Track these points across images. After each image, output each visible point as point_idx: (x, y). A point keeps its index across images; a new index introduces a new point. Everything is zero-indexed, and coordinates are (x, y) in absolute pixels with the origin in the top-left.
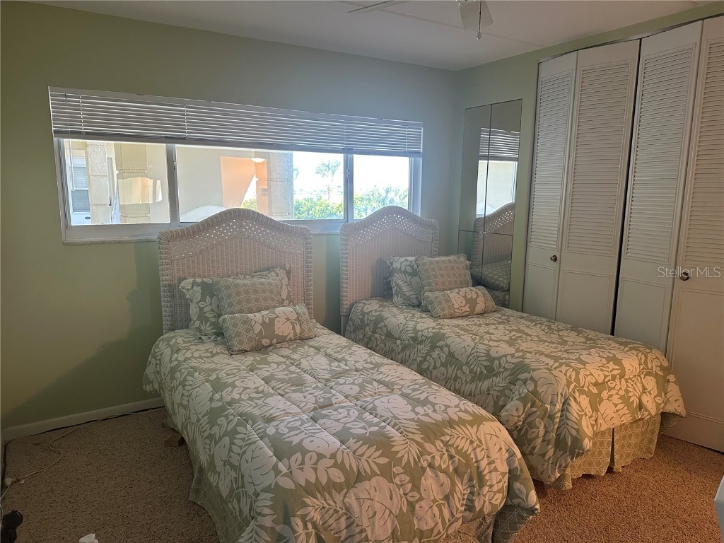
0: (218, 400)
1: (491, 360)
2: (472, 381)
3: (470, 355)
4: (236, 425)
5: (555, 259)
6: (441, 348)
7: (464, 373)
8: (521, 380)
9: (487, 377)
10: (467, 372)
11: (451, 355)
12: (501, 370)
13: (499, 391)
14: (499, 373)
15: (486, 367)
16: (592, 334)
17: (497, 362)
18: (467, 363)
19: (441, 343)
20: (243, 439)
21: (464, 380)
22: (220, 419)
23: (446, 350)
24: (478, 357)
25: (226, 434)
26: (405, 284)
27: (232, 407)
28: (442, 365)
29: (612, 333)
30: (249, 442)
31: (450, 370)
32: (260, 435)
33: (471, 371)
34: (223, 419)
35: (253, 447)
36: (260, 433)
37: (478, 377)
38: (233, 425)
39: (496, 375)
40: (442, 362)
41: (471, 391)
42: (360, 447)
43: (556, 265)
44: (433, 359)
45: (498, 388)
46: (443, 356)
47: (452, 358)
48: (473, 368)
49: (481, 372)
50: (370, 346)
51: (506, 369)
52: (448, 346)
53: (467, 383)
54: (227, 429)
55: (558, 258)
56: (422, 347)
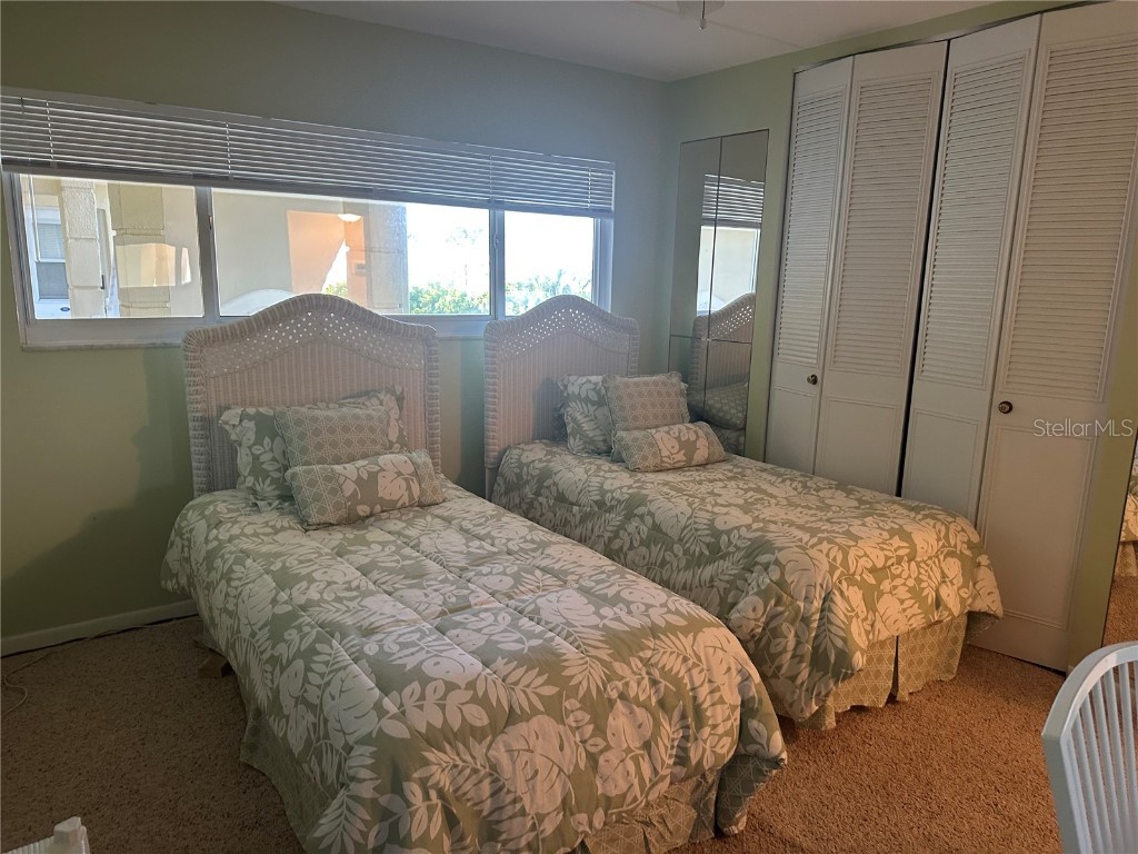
0: (286, 602)
1: (716, 534)
2: (687, 567)
3: (686, 527)
4: (315, 642)
5: (814, 380)
6: (641, 517)
7: (676, 556)
8: (761, 564)
9: (710, 561)
10: (681, 554)
11: (656, 527)
12: (731, 549)
13: (728, 582)
14: (728, 554)
15: (708, 545)
16: (868, 495)
17: (724, 538)
18: (681, 540)
19: (641, 510)
20: (326, 663)
21: (675, 565)
22: (288, 632)
23: (648, 520)
24: (697, 530)
25: (298, 654)
26: (587, 419)
27: (309, 613)
28: (642, 543)
29: (899, 494)
30: (335, 667)
31: (655, 550)
32: (353, 656)
33: (686, 552)
34: (294, 632)
35: (341, 674)
36: (353, 653)
37: (696, 561)
38: (311, 640)
39: (723, 557)
40: (641, 539)
41: (685, 583)
42: (514, 670)
43: (815, 389)
44: (629, 534)
45: (727, 578)
46: (644, 530)
47: (657, 533)
48: (689, 548)
49: (701, 553)
50: (530, 516)
51: (738, 549)
52: (652, 514)
53: (679, 571)
54: (299, 647)
55: (819, 379)
56: (612, 515)
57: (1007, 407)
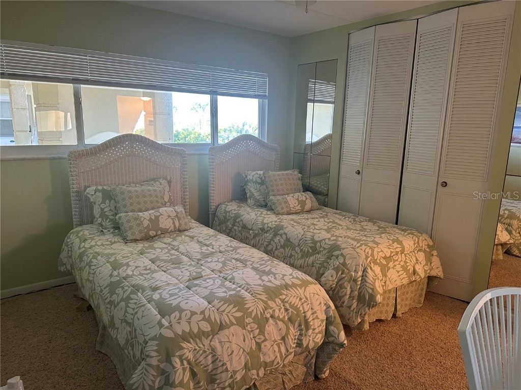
0: (116, 276)
1: (315, 242)
2: (302, 258)
3: (301, 239)
4: (130, 294)
5: (358, 173)
6: (281, 235)
7: (297, 253)
8: (335, 256)
9: (312, 255)
10: (299, 252)
11: (288, 240)
12: (322, 249)
13: (320, 264)
14: (320, 251)
15: (311, 247)
16: (383, 224)
17: (319, 244)
18: (299, 245)
19: (281, 232)
20: (135, 303)
21: (296, 257)
22: (118, 289)
23: (284, 236)
24: (306, 241)
25: (122, 300)
26: (256, 191)
27: (127, 281)
28: (282, 247)
29: (397, 224)
30: (140, 305)
31: (287, 250)
32: (148, 300)
33: (301, 251)
34: (120, 289)
35: (143, 308)
36: (148, 299)
37: (306, 255)
38: (128, 293)
39: (318, 253)
40: (281, 245)
41: (301, 265)
42: (222, 305)
43: (359, 177)
44: (275, 243)
45: (319, 262)
46: (282, 241)
47: (288, 243)
48: (303, 249)
49: (308, 251)
50: (230, 235)
51: (325, 249)
52: (286, 234)
53: (298, 259)
54: (123, 296)
55: (361, 172)
56: (268, 235)
57: (445, 184)
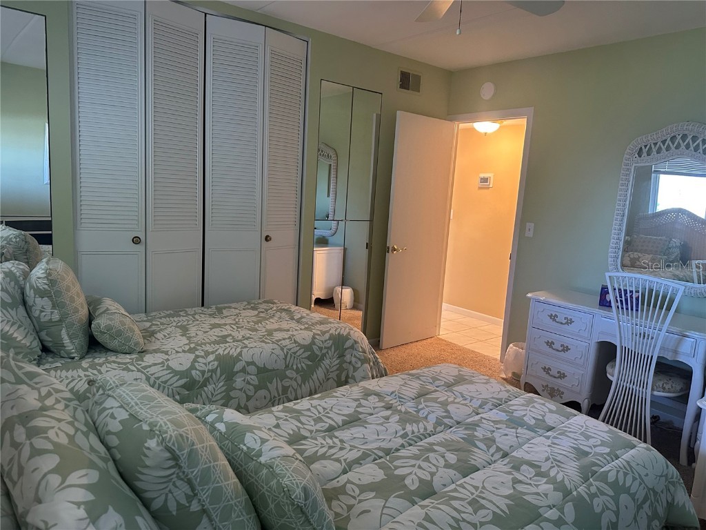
1: (308, 348)
2: (304, 382)
3: (286, 356)
4: (606, 483)
5: (136, 240)
6: (243, 370)
7: (291, 379)
8: (348, 348)
9: (317, 366)
10: (294, 375)
11: (262, 371)
12: (324, 351)
13: (337, 370)
14: (324, 355)
15: (308, 358)
18: (287, 366)
19: (238, 367)
21: (294, 384)
23: (252, 369)
24: (295, 353)
25: (616, 499)
28: (257, 388)
31: (272, 387)
33: (297, 371)
35: (633, 465)
36: (612, 458)
37: (306, 375)
39: (322, 359)
40: (255, 386)
41: (311, 390)
43: (141, 248)
44: (241, 390)
45: (335, 368)
46: (254, 380)
47: (265, 373)
48: (297, 368)
49: (307, 365)
51: (329, 348)
52: (253, 363)
53: (300, 386)
54: (610, 496)
55: (143, 239)
57: (267, 239)
